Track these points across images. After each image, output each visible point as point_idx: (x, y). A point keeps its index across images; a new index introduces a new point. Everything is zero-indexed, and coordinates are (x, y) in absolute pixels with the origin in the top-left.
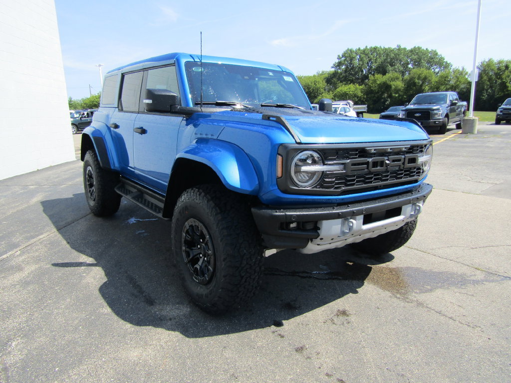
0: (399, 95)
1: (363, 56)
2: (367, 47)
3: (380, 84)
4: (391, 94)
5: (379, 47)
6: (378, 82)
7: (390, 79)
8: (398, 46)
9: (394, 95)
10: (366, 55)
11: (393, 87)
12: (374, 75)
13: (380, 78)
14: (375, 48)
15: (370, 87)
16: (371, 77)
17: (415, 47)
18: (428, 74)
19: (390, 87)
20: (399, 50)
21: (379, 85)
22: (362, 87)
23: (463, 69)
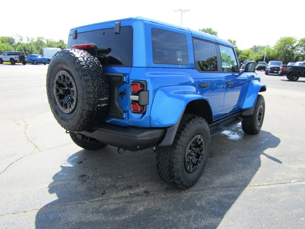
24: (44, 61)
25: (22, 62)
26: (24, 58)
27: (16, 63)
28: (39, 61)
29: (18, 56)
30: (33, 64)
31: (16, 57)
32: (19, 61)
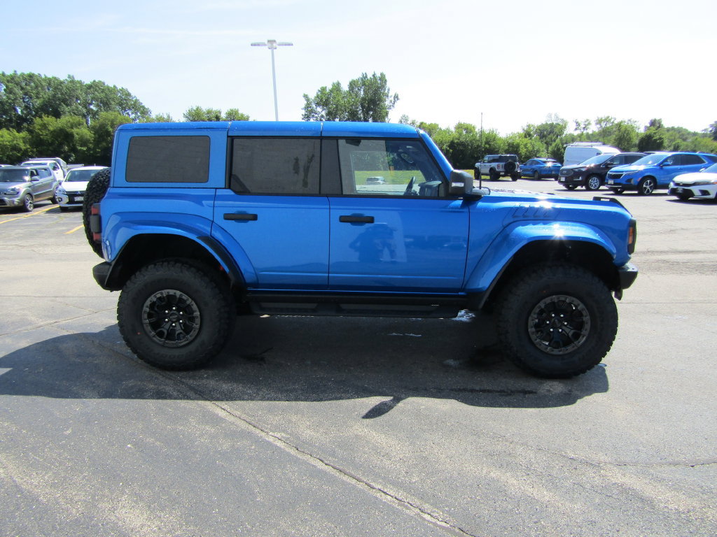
0: (89, 149)
1: (10, 85)
2: (15, 71)
3: (54, 131)
4: (74, 145)
5: (36, 74)
6: (51, 128)
7: (69, 124)
8: (69, 77)
9: (79, 148)
10: (17, 84)
11: (76, 136)
12: (41, 117)
13: (53, 123)
14: (31, 76)
15: (38, 135)
16: (37, 121)
17: (94, 81)
18: (124, 121)
19: (72, 135)
20: (73, 81)
21: (52, 132)
22: (24, 134)
23: (169, 117)
24: (553, 173)
25: (511, 176)
26: (514, 166)
27: (501, 178)
28: (543, 173)
29: (502, 164)
30: (533, 179)
31: (498, 166)
32: (503, 173)
